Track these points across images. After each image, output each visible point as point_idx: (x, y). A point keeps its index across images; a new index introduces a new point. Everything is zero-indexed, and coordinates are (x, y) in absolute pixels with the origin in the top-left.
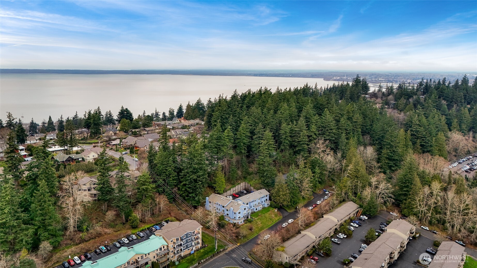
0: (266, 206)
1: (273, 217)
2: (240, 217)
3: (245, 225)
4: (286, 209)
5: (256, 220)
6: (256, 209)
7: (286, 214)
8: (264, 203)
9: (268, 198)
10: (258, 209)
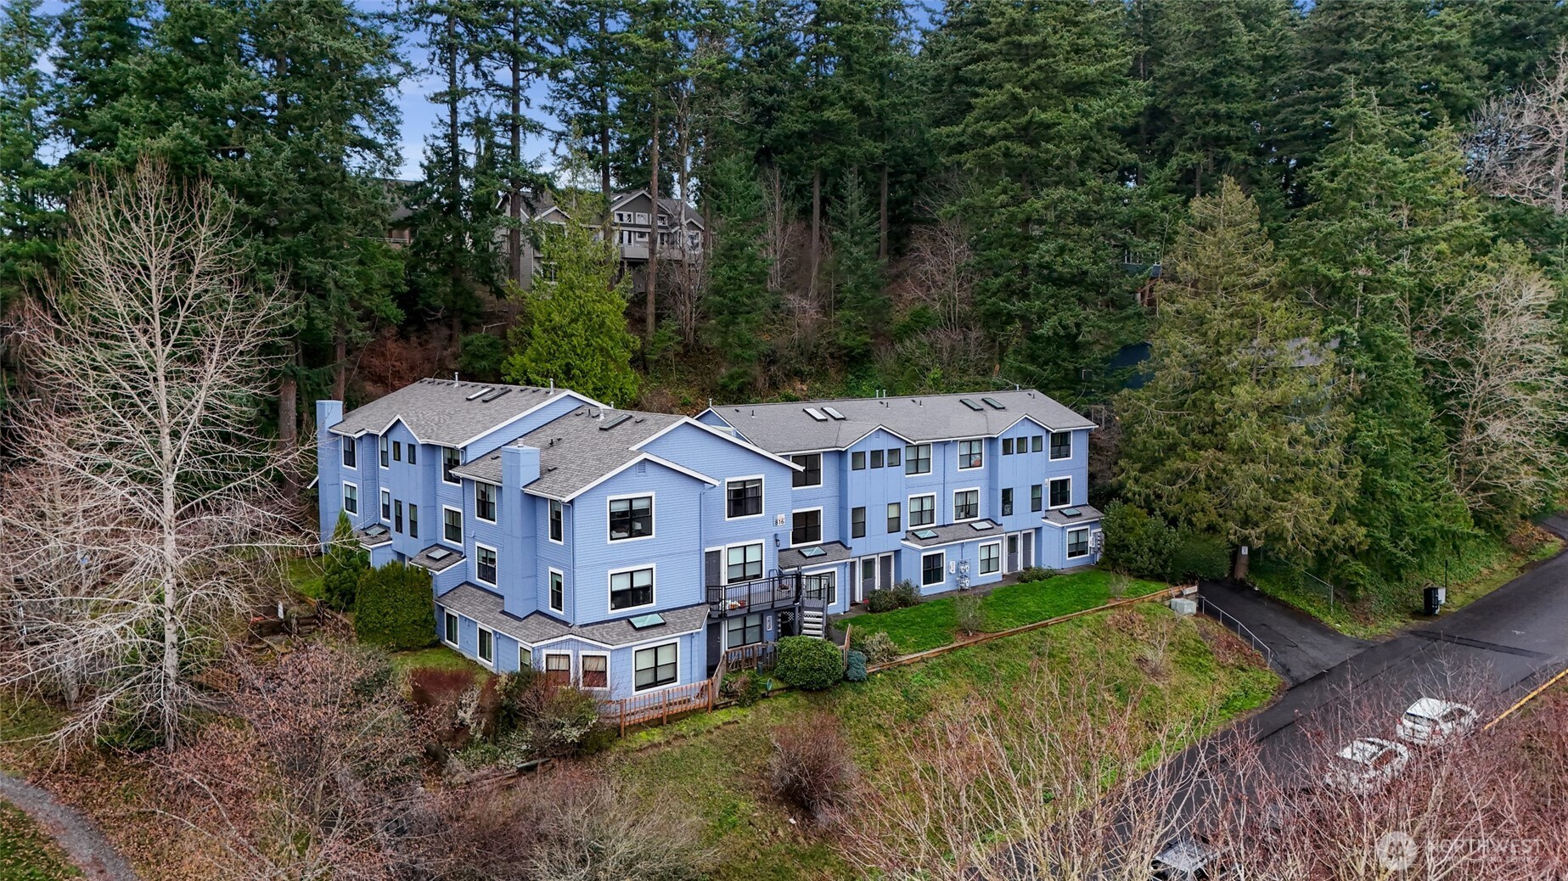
0: (1054, 555)
1: (1155, 673)
2: (640, 595)
3: (721, 716)
4: (1301, 604)
5: (915, 676)
6: (933, 569)
7: (1314, 653)
8: (1022, 518)
9: (1074, 469)
10: (949, 565)
